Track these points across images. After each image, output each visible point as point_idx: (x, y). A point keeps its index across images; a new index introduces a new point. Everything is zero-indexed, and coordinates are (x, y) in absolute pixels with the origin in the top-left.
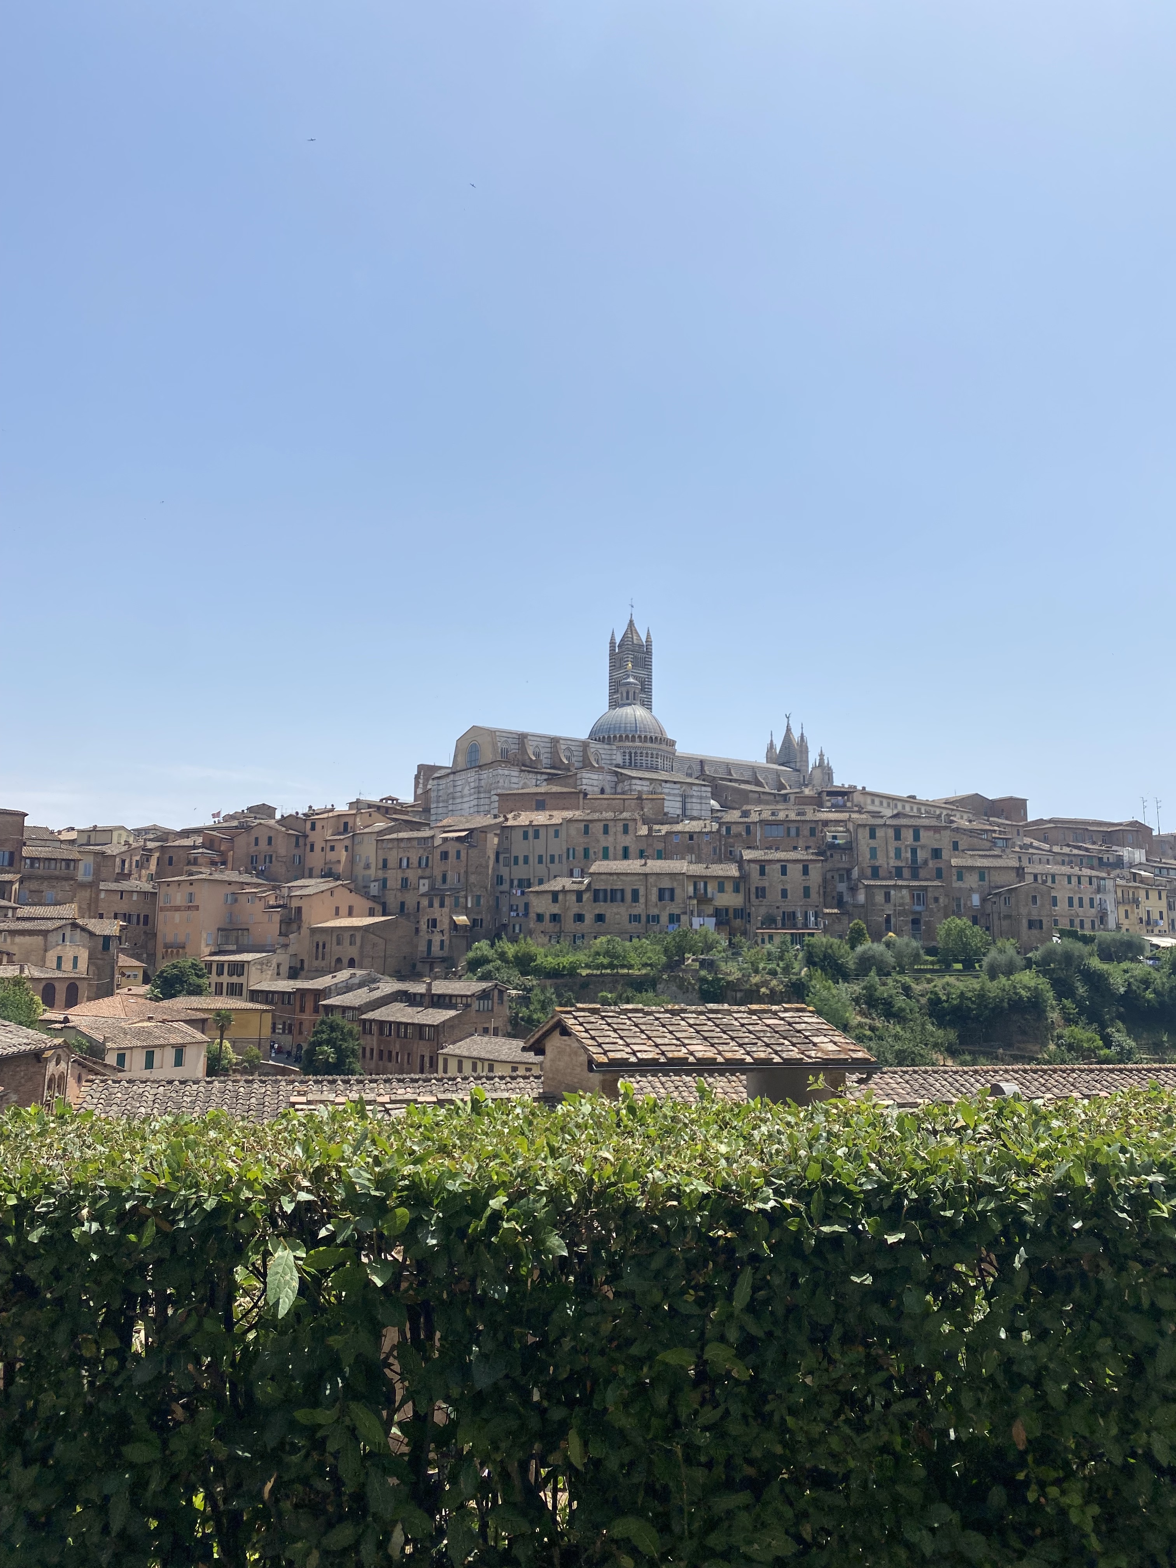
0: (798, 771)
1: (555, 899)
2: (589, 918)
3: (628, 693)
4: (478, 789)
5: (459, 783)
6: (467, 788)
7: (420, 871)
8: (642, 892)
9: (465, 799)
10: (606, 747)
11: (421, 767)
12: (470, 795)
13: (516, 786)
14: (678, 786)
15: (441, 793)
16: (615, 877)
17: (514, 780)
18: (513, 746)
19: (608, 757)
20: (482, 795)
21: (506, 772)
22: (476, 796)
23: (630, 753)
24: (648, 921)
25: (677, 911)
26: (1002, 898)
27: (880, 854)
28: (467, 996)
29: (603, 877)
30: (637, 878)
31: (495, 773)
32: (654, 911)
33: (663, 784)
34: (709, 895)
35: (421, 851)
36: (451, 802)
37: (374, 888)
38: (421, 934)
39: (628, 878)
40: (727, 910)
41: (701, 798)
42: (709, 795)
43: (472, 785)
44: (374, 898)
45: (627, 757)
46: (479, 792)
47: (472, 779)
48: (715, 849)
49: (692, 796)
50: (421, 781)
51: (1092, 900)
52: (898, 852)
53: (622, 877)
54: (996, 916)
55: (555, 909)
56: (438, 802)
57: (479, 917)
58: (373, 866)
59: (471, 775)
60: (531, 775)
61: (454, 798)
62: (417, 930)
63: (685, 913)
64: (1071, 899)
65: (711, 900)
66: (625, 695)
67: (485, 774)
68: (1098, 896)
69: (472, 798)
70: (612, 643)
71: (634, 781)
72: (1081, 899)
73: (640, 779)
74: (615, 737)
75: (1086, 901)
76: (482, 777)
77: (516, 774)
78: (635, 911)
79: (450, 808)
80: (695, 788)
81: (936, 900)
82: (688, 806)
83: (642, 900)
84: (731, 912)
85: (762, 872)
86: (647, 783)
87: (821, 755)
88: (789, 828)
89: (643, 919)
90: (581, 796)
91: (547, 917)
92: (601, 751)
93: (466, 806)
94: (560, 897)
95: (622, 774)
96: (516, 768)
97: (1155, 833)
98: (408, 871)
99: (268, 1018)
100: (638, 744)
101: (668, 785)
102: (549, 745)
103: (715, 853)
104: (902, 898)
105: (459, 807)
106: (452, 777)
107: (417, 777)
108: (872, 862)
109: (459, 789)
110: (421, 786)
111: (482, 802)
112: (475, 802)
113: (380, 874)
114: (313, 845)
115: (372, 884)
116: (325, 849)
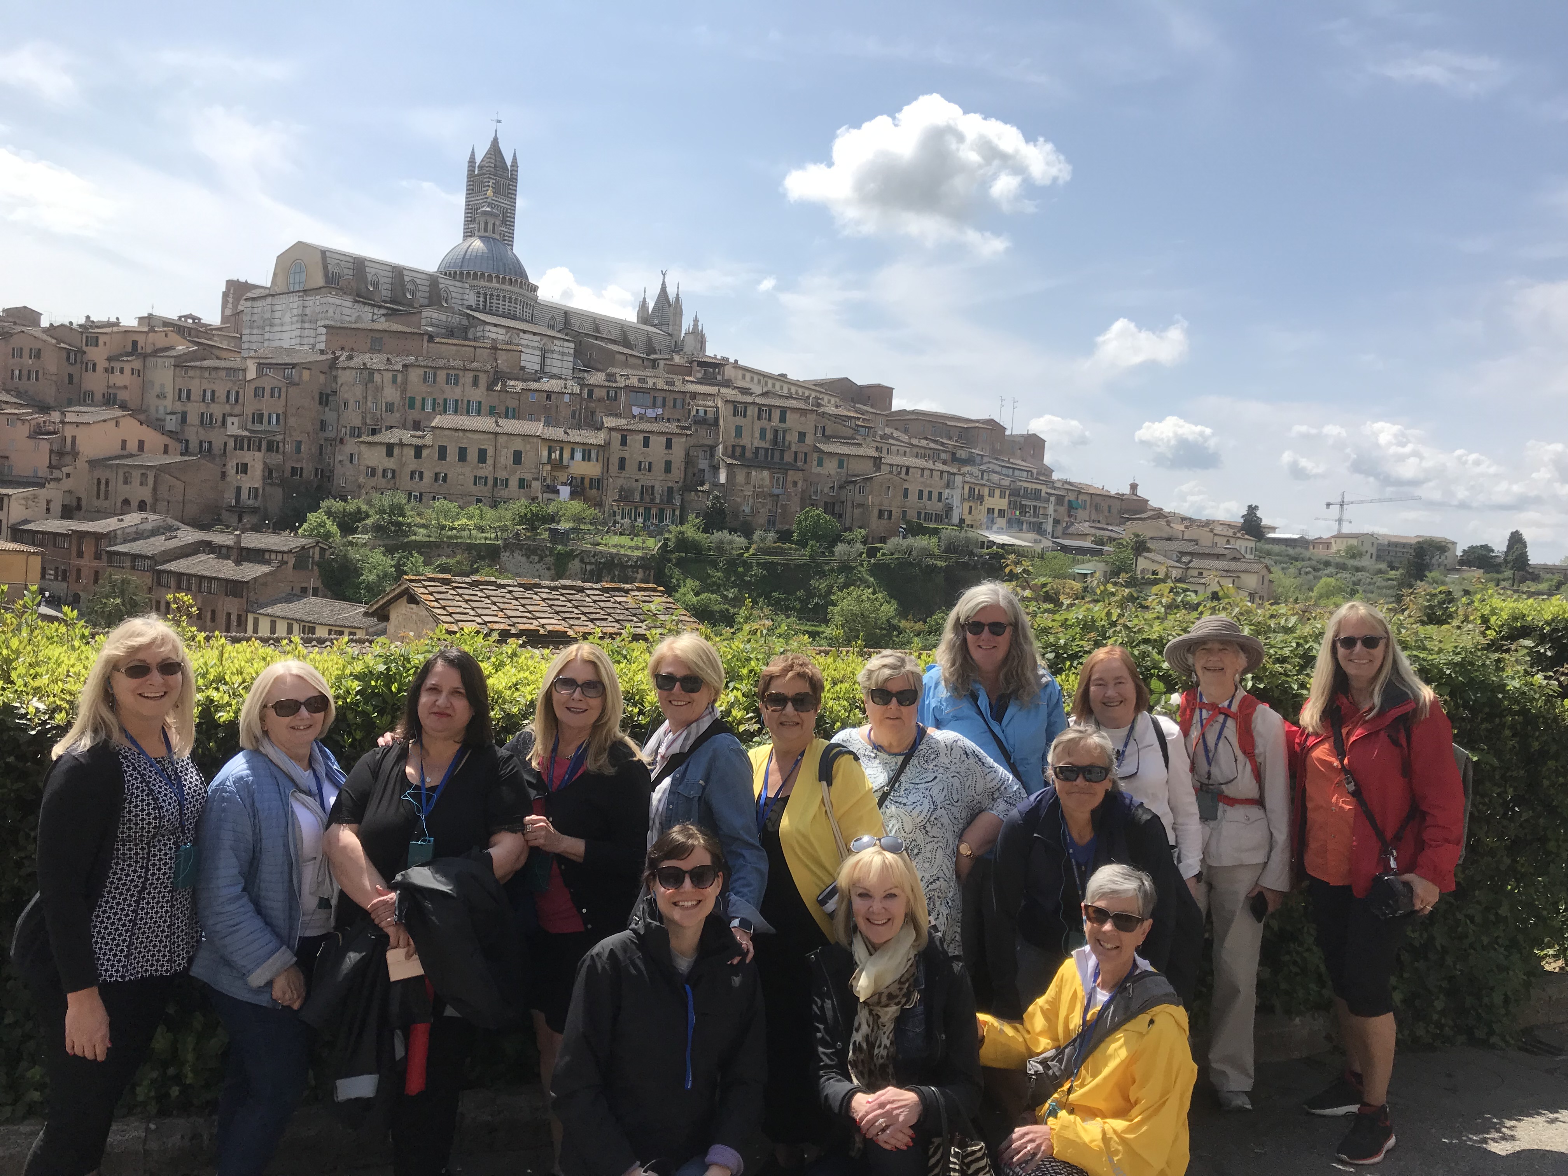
0: (670, 335)
1: (390, 453)
2: (428, 476)
3: (486, 224)
4: (303, 318)
5: (278, 308)
6: (288, 315)
7: (228, 407)
8: (490, 453)
9: (284, 329)
10: (458, 284)
11: (230, 284)
12: (292, 323)
13: (348, 319)
14: (538, 338)
15: (255, 318)
16: (461, 434)
17: (347, 311)
18: (346, 271)
19: (459, 296)
20: (307, 325)
21: (338, 302)
22: (299, 325)
23: (485, 294)
24: (495, 484)
25: (528, 477)
26: (858, 487)
27: (745, 433)
28: (283, 552)
29: (447, 432)
30: (486, 436)
31: (324, 300)
32: (502, 475)
33: (521, 334)
34: (565, 462)
35: (230, 384)
36: (267, 329)
37: (171, 423)
38: (228, 479)
39: (476, 436)
40: (583, 479)
41: (563, 354)
42: (572, 351)
43: (295, 312)
44: (171, 434)
45: (482, 299)
46: (303, 322)
47: (295, 305)
48: (574, 412)
49: (553, 352)
50: (230, 300)
51: (940, 494)
52: (763, 432)
53: (469, 435)
54: (849, 504)
55: (390, 463)
56: (251, 328)
57: (298, 466)
58: (170, 396)
59: (294, 302)
60: (367, 308)
61: (271, 325)
62: (224, 475)
63: (537, 479)
64: (921, 492)
65: (567, 467)
66: (482, 226)
67: (310, 301)
68: (947, 491)
69: (294, 327)
70: (472, 161)
71: (488, 328)
72: (930, 493)
73: (496, 325)
74: (468, 273)
75: (935, 496)
76: (307, 304)
77: (350, 304)
78: (481, 473)
79: (267, 336)
80: (556, 342)
81: (795, 484)
82: (548, 362)
83: (490, 461)
84: (587, 482)
85: (624, 442)
86: (503, 331)
87: (696, 320)
88: (655, 398)
89: (490, 482)
90: (426, 338)
91: (380, 472)
92: (452, 289)
93: (286, 336)
94: (396, 451)
95: (474, 317)
96: (349, 298)
97: (1008, 433)
98: (212, 405)
99: (36, 563)
100: (494, 284)
101: (526, 336)
102: (390, 274)
103: (574, 417)
104: (762, 479)
105: (278, 336)
106: (269, 300)
107: (225, 295)
108: (737, 441)
109: (278, 315)
110: (230, 305)
111: (306, 333)
112: (297, 333)
113: (179, 407)
114: (94, 365)
115: (168, 417)
116: (109, 370)
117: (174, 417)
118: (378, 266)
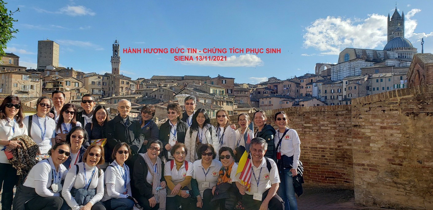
3: (398, 33)
4: (350, 68)
5: (342, 66)
6: (345, 68)
7: (338, 93)
9: (344, 72)
10: (392, 52)
11: (317, 64)
12: (347, 70)
13: (364, 66)
15: (334, 70)
17: (363, 64)
18: (361, 54)
19: (393, 55)
20: (351, 70)
21: (361, 62)
22: (349, 70)
23: (401, 54)
31: (357, 62)
36: (339, 73)
43: (347, 67)
44: (323, 102)
47: (347, 65)
58: (322, 93)
59: (347, 64)
60: (369, 63)
61: (340, 72)
67: (352, 63)
70: (389, 17)
74: (395, 49)
77: (364, 62)
79: (339, 75)
92: (390, 54)
93: (344, 74)
96: (364, 60)
98: (334, 94)
102: (372, 53)
105: (342, 74)
106: (339, 65)
107: (316, 67)
109: (342, 68)
110: (318, 69)
111: (351, 72)
113: (324, 95)
114: (303, 87)
115: (322, 98)
116: (307, 88)
117: (323, 98)
118: (369, 51)
